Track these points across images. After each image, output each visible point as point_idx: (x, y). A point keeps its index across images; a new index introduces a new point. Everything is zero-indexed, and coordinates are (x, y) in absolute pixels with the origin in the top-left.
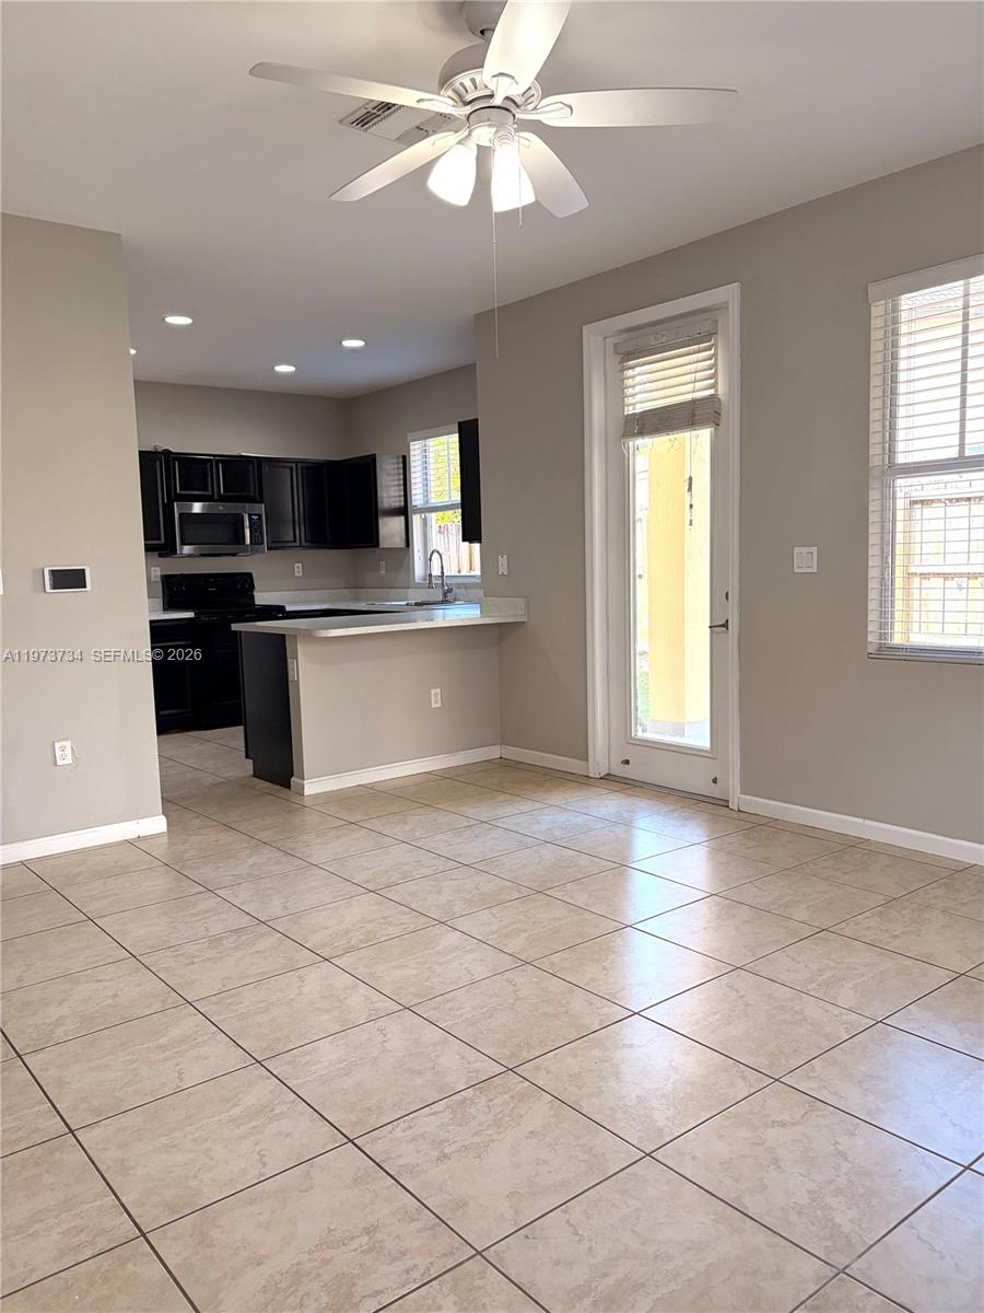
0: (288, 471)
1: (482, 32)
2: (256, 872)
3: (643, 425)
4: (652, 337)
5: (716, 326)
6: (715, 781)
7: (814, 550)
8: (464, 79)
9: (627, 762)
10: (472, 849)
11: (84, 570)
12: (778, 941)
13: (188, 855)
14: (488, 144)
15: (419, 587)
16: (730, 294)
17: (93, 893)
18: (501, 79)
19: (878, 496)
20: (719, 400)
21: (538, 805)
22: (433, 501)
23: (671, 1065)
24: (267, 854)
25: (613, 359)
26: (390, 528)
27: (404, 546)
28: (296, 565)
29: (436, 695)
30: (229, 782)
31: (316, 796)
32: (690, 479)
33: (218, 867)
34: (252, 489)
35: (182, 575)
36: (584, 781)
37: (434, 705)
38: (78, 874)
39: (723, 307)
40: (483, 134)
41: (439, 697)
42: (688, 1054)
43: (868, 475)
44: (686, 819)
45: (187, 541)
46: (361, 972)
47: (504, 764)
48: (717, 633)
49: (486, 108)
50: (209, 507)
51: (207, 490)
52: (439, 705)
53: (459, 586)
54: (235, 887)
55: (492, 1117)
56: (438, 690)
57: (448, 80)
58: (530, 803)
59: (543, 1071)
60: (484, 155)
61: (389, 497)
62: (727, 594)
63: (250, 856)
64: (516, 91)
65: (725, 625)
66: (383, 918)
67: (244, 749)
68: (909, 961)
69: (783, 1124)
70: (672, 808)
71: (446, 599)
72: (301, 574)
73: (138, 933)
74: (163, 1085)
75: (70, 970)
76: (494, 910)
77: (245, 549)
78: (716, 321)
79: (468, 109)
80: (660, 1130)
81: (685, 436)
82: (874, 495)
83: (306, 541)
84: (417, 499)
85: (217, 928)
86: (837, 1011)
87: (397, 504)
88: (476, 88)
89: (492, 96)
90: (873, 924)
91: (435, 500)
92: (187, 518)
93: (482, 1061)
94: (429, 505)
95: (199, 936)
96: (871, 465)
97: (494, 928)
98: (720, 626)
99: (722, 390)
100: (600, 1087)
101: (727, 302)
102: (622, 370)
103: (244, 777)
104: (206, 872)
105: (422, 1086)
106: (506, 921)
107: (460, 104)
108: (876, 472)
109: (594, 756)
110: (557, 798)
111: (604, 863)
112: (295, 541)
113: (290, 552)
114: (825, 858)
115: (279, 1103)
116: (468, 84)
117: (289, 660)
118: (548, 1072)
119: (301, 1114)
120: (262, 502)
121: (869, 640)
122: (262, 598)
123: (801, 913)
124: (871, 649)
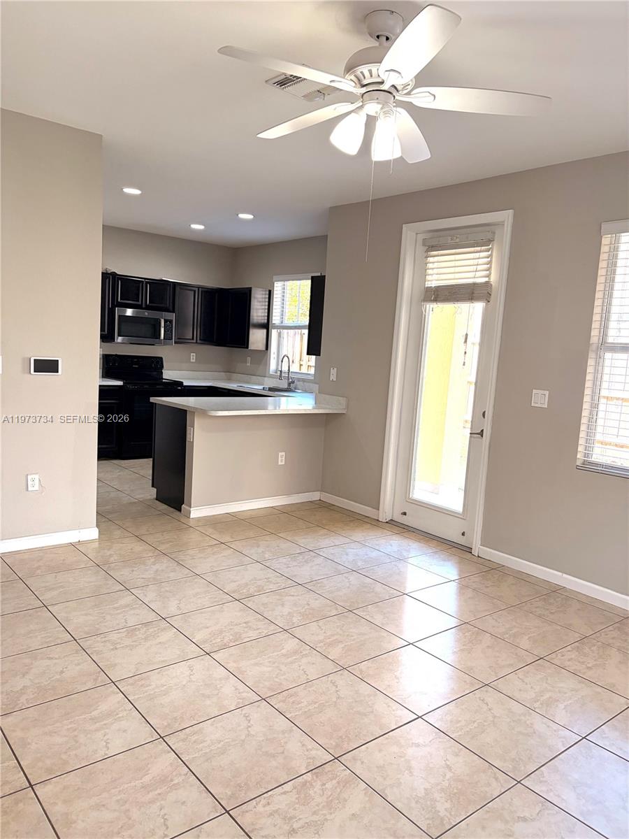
0: (193, 293)
1: (378, 37)
2: (159, 577)
3: (438, 295)
4: (449, 238)
5: (494, 236)
6: (463, 534)
7: (547, 393)
8: (365, 69)
9: (405, 514)
10: (304, 572)
11: (58, 361)
12: (511, 665)
13: (112, 559)
14: (374, 115)
15: (271, 377)
16: (506, 216)
17: (48, 584)
18: (391, 73)
19: (593, 363)
20: (491, 285)
21: (347, 540)
22: (286, 322)
23: (446, 764)
24: (165, 564)
25: (421, 249)
26: (257, 337)
27: (264, 349)
28: (192, 354)
29: (282, 456)
30: (141, 502)
31: (199, 519)
32: (467, 335)
33: (133, 571)
34: (168, 303)
35: (116, 355)
36: (375, 523)
37: (280, 463)
38: (39, 568)
39: (501, 224)
40: (372, 108)
41: (284, 458)
42: (457, 755)
43: (588, 350)
44: (444, 560)
45: (122, 334)
46: (231, 666)
47: (322, 505)
48: (474, 438)
49: (376, 90)
50: (137, 312)
51: (138, 301)
52: (283, 463)
53: (299, 380)
54: (144, 588)
55: (325, 799)
56: (284, 453)
57: (352, 68)
58: (341, 538)
59: (359, 762)
60: (371, 122)
61: (257, 316)
62: (484, 412)
63: (154, 564)
64: (399, 82)
65: (481, 433)
66: (245, 623)
67: (151, 478)
68: (599, 689)
69: (524, 820)
70: (434, 550)
71: (290, 389)
72: (194, 361)
73: (79, 619)
74: (95, 752)
75: (30, 647)
76: (321, 623)
77: (160, 343)
78: (494, 233)
79: (364, 90)
80: (442, 819)
81: (464, 307)
82: (591, 362)
83: (200, 340)
84: (276, 319)
85: (132, 621)
86: (555, 727)
87: (263, 321)
88: (371, 76)
89: (382, 83)
90: (573, 656)
91: (287, 322)
92: (124, 318)
93: (317, 750)
94: (283, 324)
95: (120, 627)
96: (591, 342)
97: (321, 638)
98: (477, 434)
99: (493, 279)
100: (399, 779)
101: (504, 222)
102: (427, 257)
103: (150, 500)
104: (124, 574)
105: (277, 768)
106: (329, 633)
107: (359, 85)
108: (594, 347)
109: (384, 508)
110: (358, 535)
111: (392, 591)
112: (193, 339)
113: (188, 345)
114: (537, 599)
115: (176, 775)
116: (367, 74)
117: (188, 428)
118: (362, 763)
119: (191, 786)
120: (173, 312)
121: (578, 457)
122: (168, 374)
123: (525, 643)
124: (579, 463)
